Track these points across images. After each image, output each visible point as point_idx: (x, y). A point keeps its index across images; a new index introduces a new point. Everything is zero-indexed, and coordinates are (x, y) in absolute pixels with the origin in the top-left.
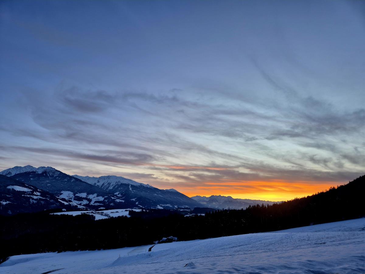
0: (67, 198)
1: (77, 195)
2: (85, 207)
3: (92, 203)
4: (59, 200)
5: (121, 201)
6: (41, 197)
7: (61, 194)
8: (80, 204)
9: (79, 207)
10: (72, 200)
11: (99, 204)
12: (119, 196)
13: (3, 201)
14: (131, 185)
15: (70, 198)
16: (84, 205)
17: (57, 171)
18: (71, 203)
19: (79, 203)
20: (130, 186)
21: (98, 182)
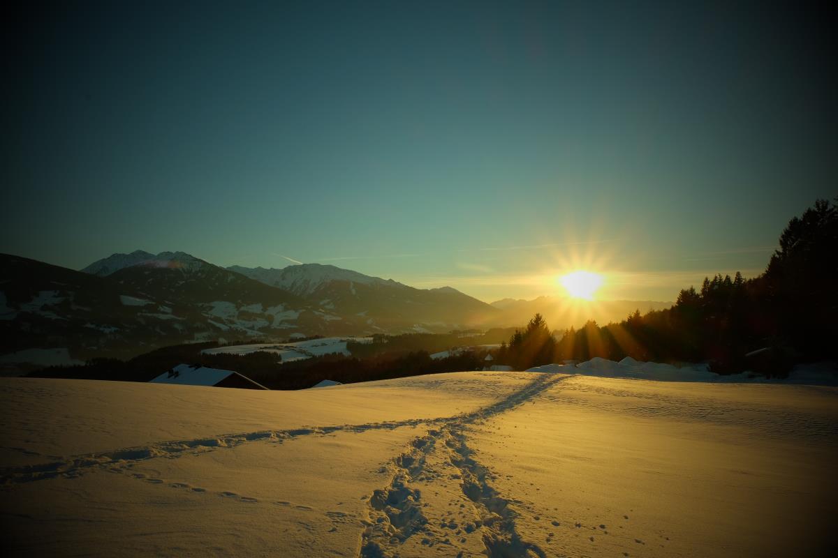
0: (224, 317)
1: (243, 309)
2: (262, 334)
3: (275, 325)
4: (209, 321)
5: (334, 318)
6: (173, 316)
7: (212, 308)
8: (252, 328)
9: (250, 333)
10: (235, 320)
11: (289, 326)
12: (331, 307)
13: (105, 327)
14: (354, 283)
15: (230, 316)
16: (260, 330)
17: (196, 259)
18: (233, 326)
19: (249, 326)
20: (352, 284)
21: (283, 279)
